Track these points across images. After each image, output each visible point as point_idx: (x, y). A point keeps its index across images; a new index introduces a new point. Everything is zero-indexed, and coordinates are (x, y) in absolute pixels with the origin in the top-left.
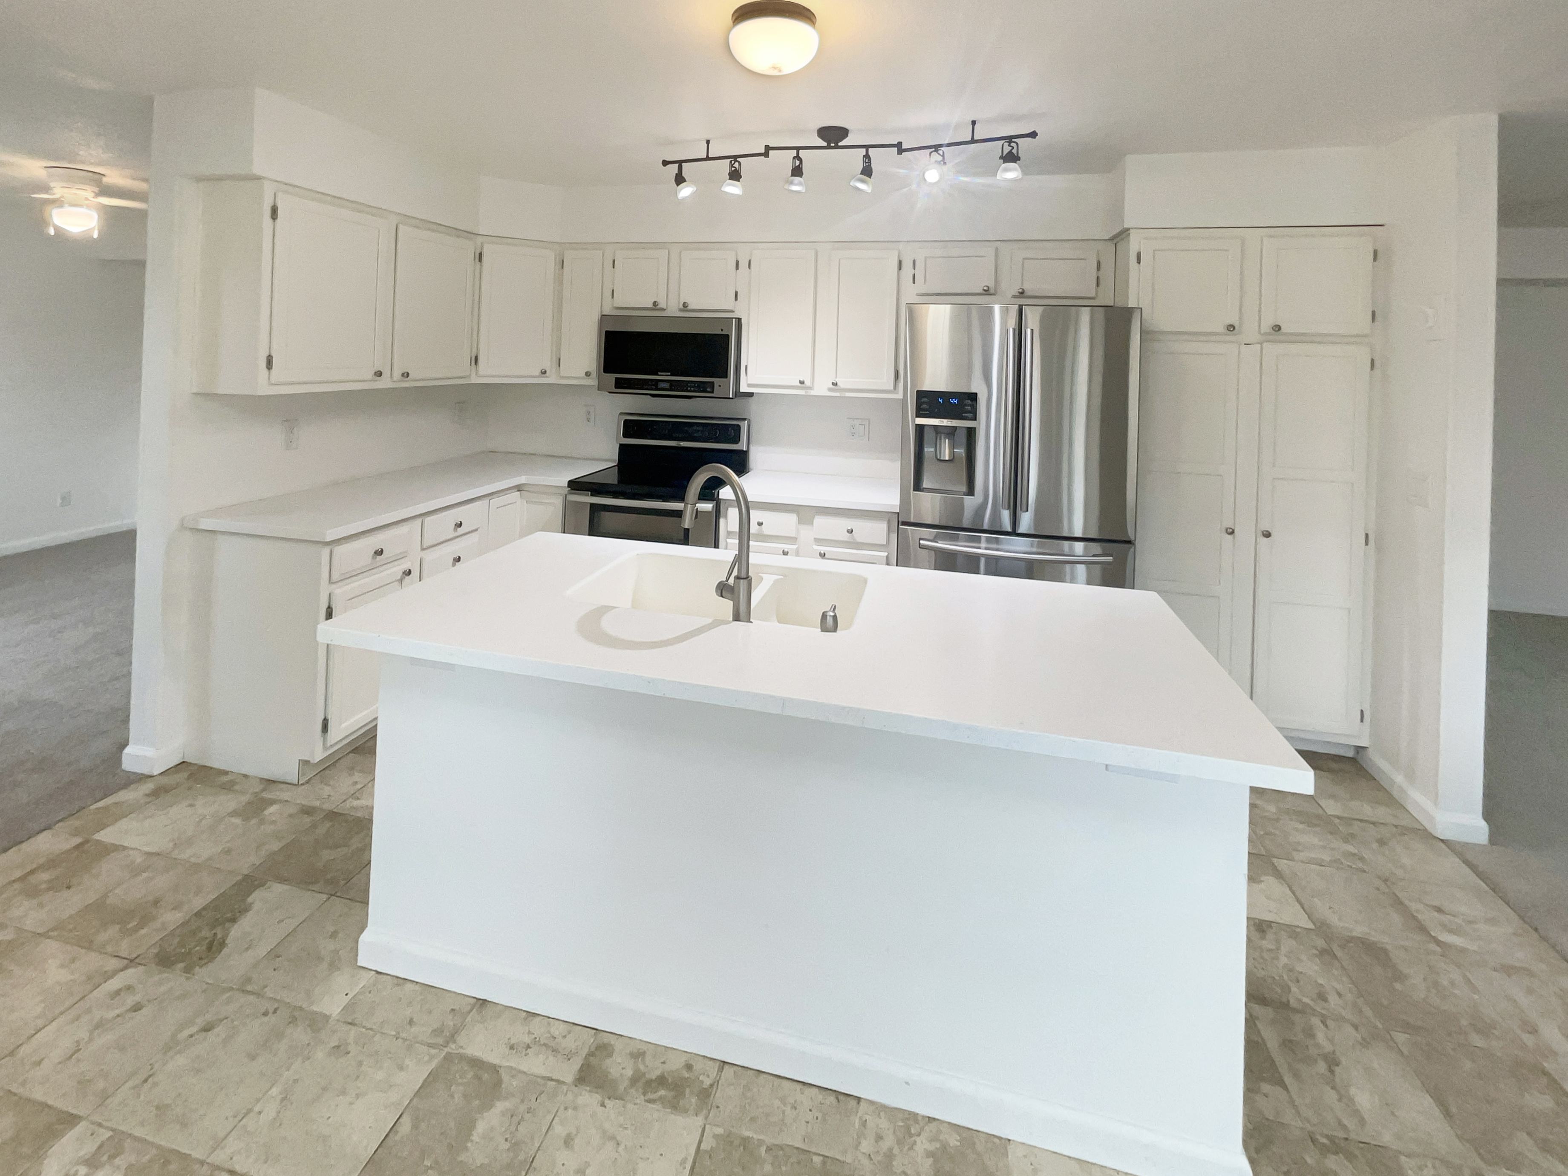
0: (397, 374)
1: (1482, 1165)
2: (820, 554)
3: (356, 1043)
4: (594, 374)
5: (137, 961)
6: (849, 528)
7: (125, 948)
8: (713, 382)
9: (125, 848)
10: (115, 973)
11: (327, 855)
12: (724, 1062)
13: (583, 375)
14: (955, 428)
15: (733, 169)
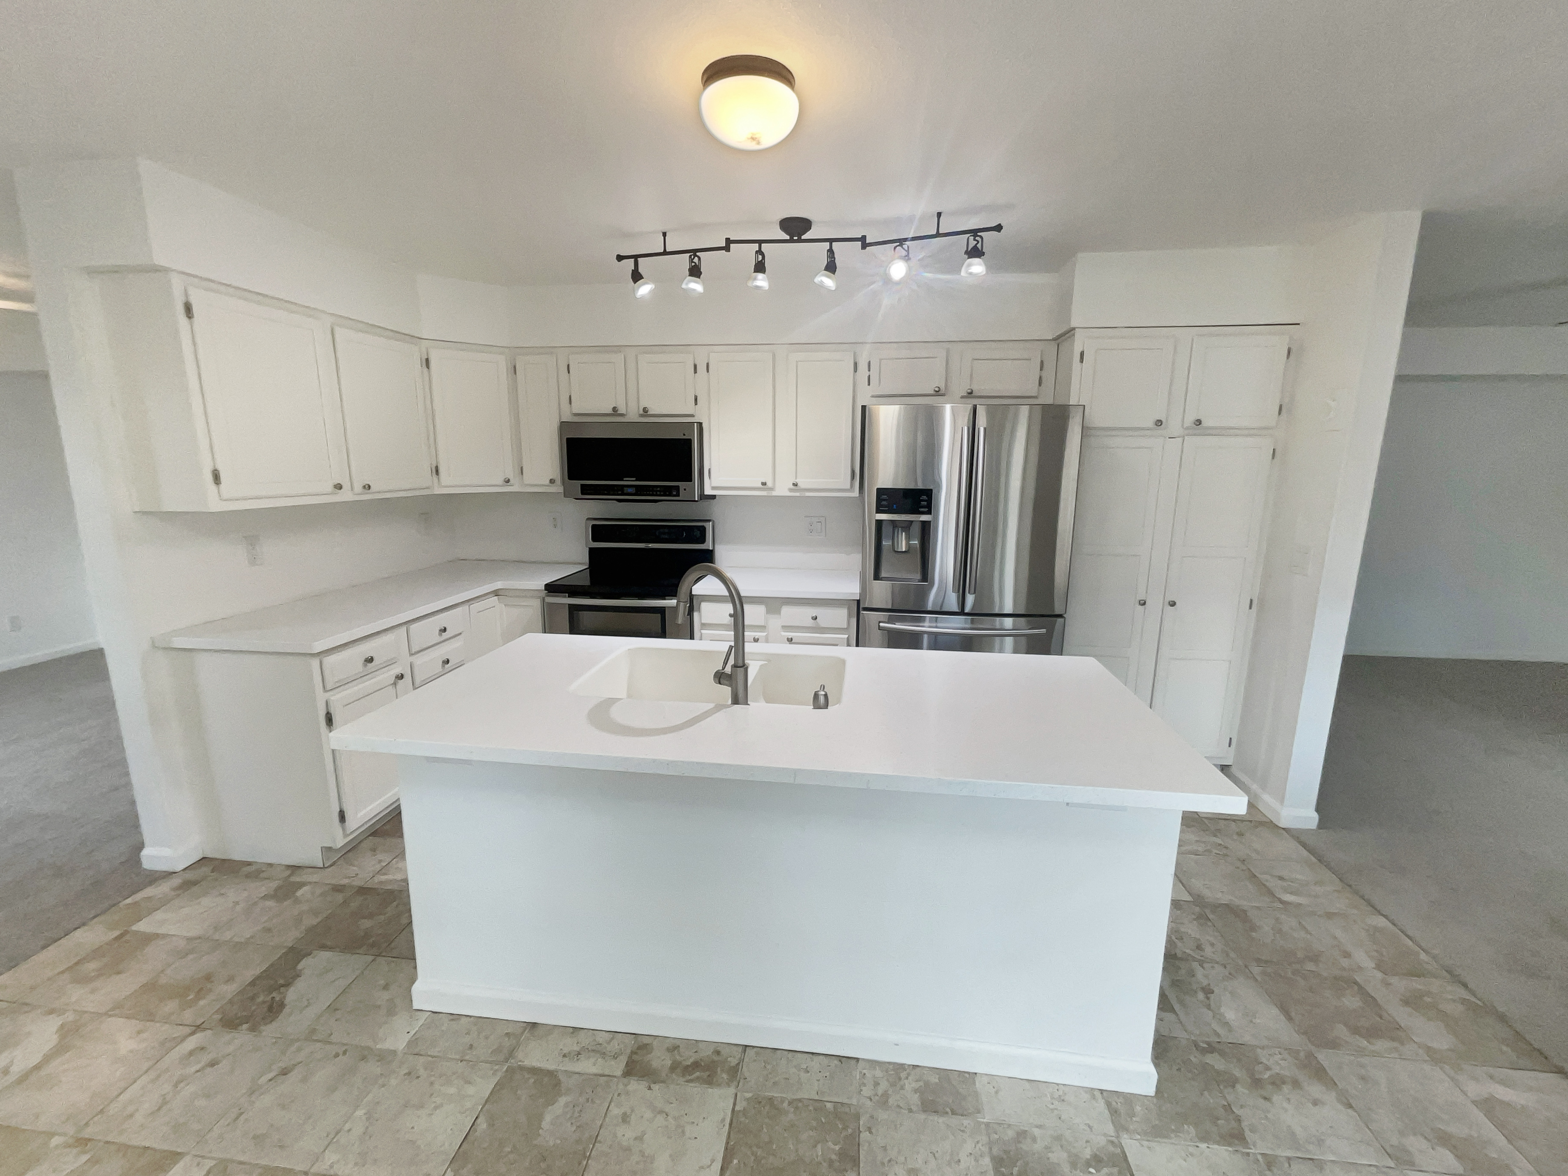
0: (358, 488)
1: (1313, 1048)
2: (788, 639)
3: (426, 1069)
4: (559, 481)
5: (203, 1026)
6: (814, 615)
7: (188, 1016)
8: (678, 486)
9: (164, 936)
10: (184, 1039)
11: (366, 924)
12: (746, 1046)
13: (548, 482)
14: (911, 522)
15: (693, 264)
